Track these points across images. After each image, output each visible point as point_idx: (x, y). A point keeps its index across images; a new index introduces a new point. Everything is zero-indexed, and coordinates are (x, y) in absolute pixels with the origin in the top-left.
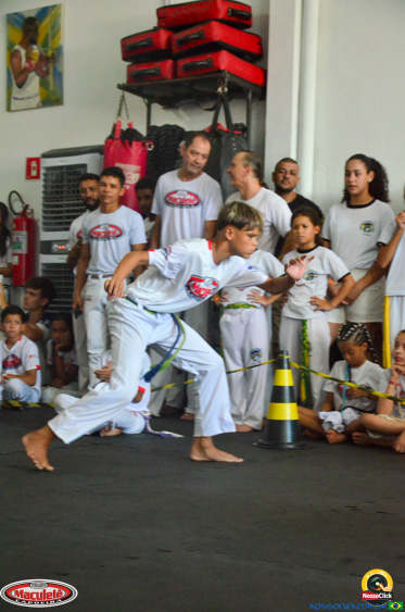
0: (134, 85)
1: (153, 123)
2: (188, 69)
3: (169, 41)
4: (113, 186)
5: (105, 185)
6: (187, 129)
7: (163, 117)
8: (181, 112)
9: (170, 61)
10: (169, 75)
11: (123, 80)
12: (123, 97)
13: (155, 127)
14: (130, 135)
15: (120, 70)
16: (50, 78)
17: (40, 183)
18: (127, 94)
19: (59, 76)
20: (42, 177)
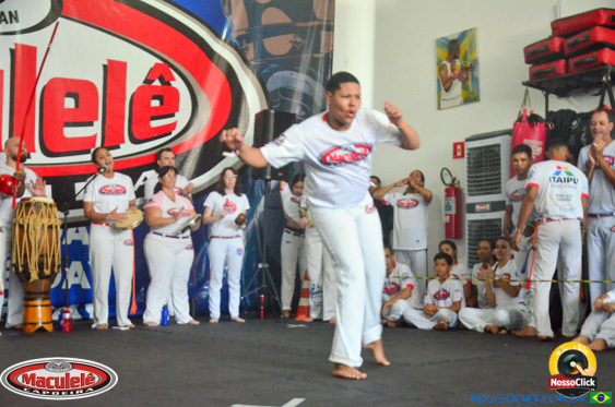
0: (536, 81)
1: (550, 109)
2: (578, 65)
3: (562, 46)
4: (523, 160)
5: (517, 160)
6: (578, 112)
7: (558, 104)
8: (572, 99)
9: (563, 61)
10: (562, 71)
11: (527, 78)
12: (527, 91)
13: (552, 112)
14: (534, 119)
15: (524, 71)
16: (470, 83)
17: (465, 160)
18: (529, 88)
19: (476, 80)
20: (466, 156)
